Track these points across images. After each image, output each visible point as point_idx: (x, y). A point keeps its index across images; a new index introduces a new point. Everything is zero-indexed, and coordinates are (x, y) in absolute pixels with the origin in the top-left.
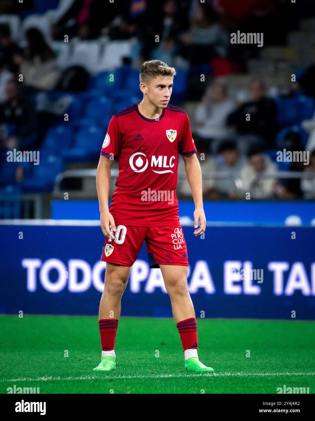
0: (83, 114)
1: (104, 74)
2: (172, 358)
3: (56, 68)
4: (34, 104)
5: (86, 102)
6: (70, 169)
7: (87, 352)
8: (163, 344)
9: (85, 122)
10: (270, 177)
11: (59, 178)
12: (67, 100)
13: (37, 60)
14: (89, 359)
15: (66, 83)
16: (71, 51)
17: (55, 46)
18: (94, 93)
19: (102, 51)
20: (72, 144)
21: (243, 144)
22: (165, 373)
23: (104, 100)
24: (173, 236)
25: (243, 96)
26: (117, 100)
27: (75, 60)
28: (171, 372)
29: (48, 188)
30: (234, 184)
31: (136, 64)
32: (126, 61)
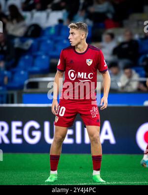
0: (38, 49)
1: (49, 28)
2: (86, 175)
3: (24, 26)
4: (13, 44)
5: (40, 43)
6: (32, 77)
7: (42, 172)
8: (81, 168)
9: (39, 53)
10: (135, 81)
11: (26, 82)
12: (30, 42)
13: (15, 21)
14: (43, 176)
15: (29, 33)
16: (32, 17)
17: (24, 14)
18: (44, 38)
19: (48, 16)
20: (33, 65)
21: (121, 64)
22: (83, 182)
23: (49, 42)
24: (91, 111)
25: (120, 39)
26: (56, 42)
27: (34, 21)
28: (86, 182)
29: (21, 87)
30: (117, 85)
31: (65, 23)
32: (61, 21)
